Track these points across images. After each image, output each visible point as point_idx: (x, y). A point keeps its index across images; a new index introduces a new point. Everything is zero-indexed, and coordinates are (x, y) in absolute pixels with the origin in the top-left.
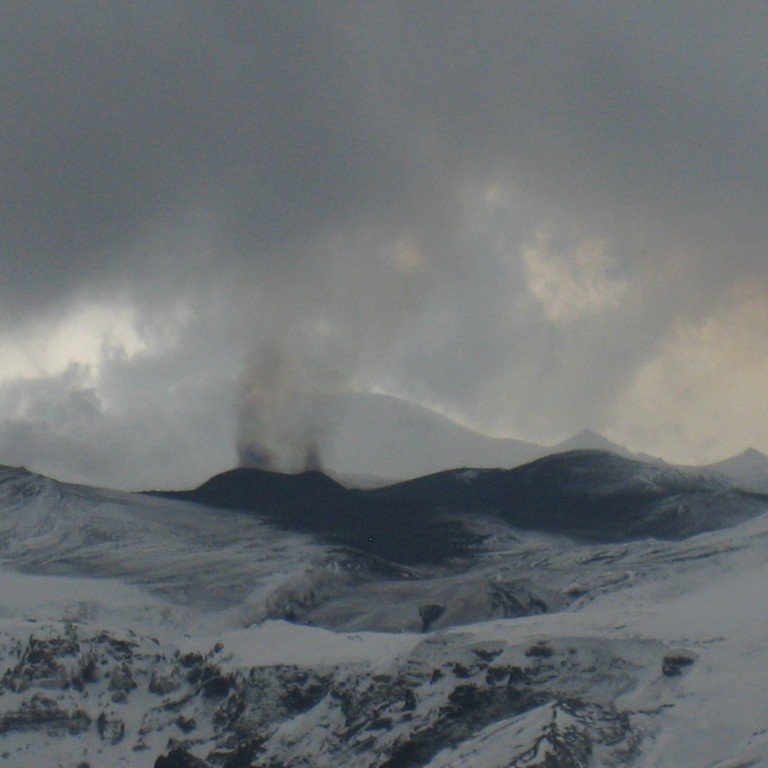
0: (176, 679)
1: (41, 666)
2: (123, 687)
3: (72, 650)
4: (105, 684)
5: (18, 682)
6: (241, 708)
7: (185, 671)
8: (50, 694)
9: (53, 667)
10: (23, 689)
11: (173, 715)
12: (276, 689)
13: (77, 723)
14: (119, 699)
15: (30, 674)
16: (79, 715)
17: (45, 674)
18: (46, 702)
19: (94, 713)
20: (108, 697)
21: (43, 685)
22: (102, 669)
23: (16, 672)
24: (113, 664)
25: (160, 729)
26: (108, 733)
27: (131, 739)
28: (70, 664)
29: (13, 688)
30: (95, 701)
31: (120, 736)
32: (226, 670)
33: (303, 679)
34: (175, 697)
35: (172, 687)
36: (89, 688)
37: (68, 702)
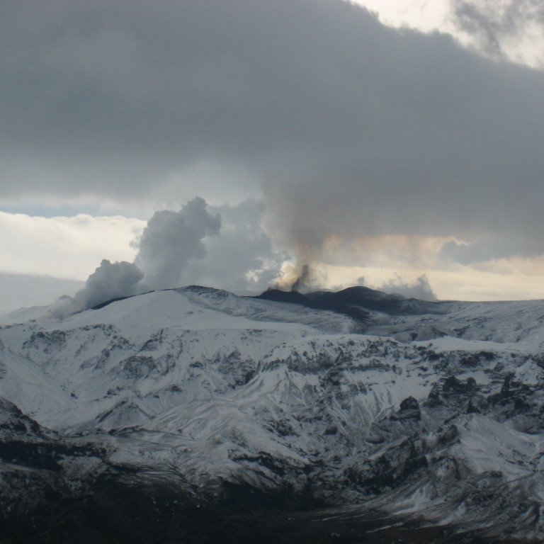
0: (416, 354)
1: (374, 349)
2: (397, 356)
3: (382, 345)
4: (391, 356)
5: (367, 354)
6: (447, 364)
7: (419, 352)
8: (378, 358)
9: (378, 350)
10: (369, 357)
11: (416, 366)
12: (458, 358)
13: (386, 368)
14: (397, 361)
15: (371, 352)
16: (388, 365)
17: (376, 352)
18: (377, 361)
19: (391, 365)
20: (393, 360)
21: (376, 356)
22: (389, 351)
23: (366, 351)
24: (392, 350)
25: (413, 370)
26: (397, 371)
27: (405, 374)
28: (381, 349)
29: (365, 356)
30: (389, 361)
31: (400, 373)
32: (437, 352)
33: (466, 355)
34: (417, 360)
35: (415, 357)
36: (386, 356)
37: (383, 361)
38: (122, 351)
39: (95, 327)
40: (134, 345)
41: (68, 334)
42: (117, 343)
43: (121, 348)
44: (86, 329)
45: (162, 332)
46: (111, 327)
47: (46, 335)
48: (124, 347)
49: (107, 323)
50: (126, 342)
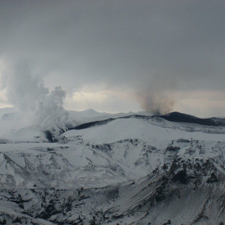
38: (153, 154)
39: (125, 141)
40: (160, 150)
41: (112, 145)
42: (148, 149)
43: (151, 152)
44: (121, 142)
45: (173, 142)
46: (136, 140)
47: (100, 147)
48: (153, 151)
49: (133, 138)
50: (153, 148)
